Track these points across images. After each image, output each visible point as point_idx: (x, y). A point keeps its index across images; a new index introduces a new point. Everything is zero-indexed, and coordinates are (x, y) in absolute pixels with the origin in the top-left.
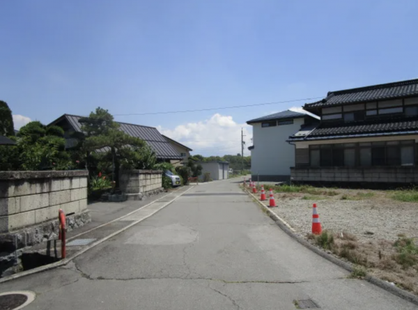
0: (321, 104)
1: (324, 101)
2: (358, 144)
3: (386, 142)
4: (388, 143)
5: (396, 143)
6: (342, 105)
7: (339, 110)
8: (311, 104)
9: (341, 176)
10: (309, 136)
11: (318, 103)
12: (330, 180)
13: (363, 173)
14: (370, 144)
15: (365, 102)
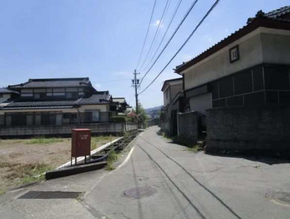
0: (19, 87)
1: (22, 85)
2: (34, 112)
3: (49, 112)
4: (50, 113)
5: (54, 113)
6: (33, 88)
7: (31, 91)
8: (12, 86)
9: (21, 132)
10: (5, 107)
11: (18, 85)
12: (15, 134)
13: (33, 130)
14: (40, 113)
15: (46, 88)
